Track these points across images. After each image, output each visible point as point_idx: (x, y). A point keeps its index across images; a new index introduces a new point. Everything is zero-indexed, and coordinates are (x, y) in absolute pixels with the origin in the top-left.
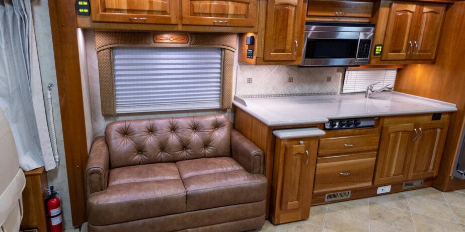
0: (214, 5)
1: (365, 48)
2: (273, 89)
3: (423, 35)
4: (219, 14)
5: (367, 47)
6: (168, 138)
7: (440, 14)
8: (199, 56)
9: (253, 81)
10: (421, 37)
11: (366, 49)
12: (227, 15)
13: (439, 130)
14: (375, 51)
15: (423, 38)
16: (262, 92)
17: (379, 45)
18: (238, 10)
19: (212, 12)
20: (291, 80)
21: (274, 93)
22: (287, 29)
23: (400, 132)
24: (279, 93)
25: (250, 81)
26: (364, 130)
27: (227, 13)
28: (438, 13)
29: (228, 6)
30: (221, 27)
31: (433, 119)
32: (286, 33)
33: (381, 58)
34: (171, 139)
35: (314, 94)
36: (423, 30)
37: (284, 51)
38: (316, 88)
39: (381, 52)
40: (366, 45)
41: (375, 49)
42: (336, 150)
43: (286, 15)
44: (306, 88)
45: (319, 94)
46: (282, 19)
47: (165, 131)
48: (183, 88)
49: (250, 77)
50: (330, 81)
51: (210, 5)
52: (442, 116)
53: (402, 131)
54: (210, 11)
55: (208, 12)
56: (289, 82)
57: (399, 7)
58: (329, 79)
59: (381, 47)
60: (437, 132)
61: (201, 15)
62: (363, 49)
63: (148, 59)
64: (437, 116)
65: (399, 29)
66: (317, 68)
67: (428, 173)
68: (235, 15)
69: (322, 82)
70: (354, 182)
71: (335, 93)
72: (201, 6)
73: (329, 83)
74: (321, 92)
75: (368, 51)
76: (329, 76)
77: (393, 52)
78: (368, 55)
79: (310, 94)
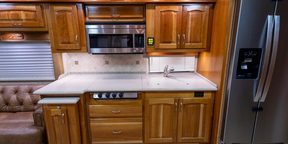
0: (10, 14)
1: (140, 40)
2: (95, 69)
3: (191, 29)
4: (15, 19)
5: (142, 39)
6: (10, 97)
7: (205, 12)
8: (38, 47)
9: (79, 63)
10: (189, 31)
11: (142, 41)
12: (22, 20)
13: (202, 106)
14: (148, 42)
15: (191, 32)
16: (87, 70)
17: (151, 38)
18: (28, 16)
19: (10, 18)
20: (107, 63)
21: (96, 71)
22: (68, 28)
23: (162, 105)
24: (99, 71)
25: (76, 63)
26: (128, 101)
27: (21, 18)
28: (204, 11)
29: (21, 14)
30: (21, 28)
31: (195, 96)
32: (68, 31)
33: (155, 47)
34: (12, 98)
35: (127, 73)
36: (190, 25)
37: (69, 43)
38: (128, 69)
39: (154, 43)
40: (140, 38)
41: (148, 41)
42: (104, 114)
43: (65, 18)
44: (120, 68)
45: (132, 73)
46: (62, 21)
47: (9, 93)
48: (34, 66)
49: (77, 60)
50: (139, 64)
51: (8, 14)
52: (205, 94)
53: (163, 104)
54: (8, 18)
55: (7, 18)
56: (106, 64)
57: (161, 8)
58: (138, 63)
59: (152, 39)
60: (200, 107)
61: (4, 21)
62: (139, 41)
63: (4, 49)
64: (199, 93)
65: (165, 25)
66: (126, 55)
67: (198, 139)
68: (27, 20)
69: (132, 64)
70: (126, 139)
71: (144, 73)
72: (2, 15)
73: (138, 66)
74: (133, 71)
75: (144, 42)
76: (137, 60)
77: (164, 42)
78: (144, 45)
79: (124, 73)
